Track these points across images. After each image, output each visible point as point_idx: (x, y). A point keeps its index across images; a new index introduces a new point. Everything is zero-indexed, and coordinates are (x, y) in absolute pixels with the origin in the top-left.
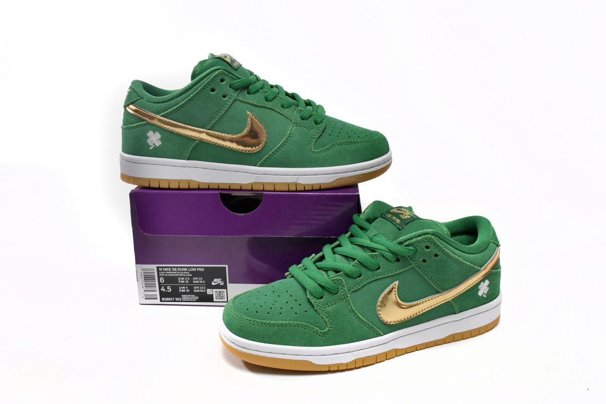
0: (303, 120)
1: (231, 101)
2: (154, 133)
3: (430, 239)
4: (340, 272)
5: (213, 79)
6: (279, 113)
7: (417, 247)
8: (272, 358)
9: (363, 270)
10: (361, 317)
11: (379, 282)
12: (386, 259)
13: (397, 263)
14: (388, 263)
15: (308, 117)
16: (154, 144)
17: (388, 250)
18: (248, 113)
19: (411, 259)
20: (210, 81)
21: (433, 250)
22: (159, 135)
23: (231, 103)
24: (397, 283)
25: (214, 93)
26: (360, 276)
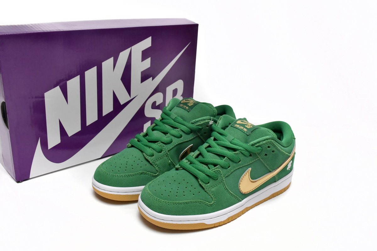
3: (271, 142)
4: (217, 165)
7: (263, 147)
8: (182, 224)
9: (231, 163)
10: (231, 192)
11: (240, 169)
12: (244, 155)
13: (250, 157)
14: (245, 157)
17: (245, 150)
19: (258, 155)
21: (272, 148)
24: (250, 169)
26: (229, 167)
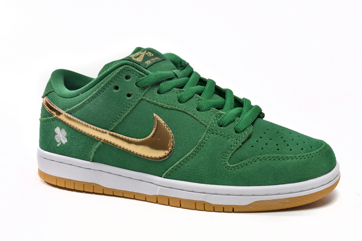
0: (221, 126)
1: (137, 101)
2: (61, 130)
5: (116, 76)
6: (192, 117)
15: (226, 123)
16: (61, 141)
18: (155, 115)
20: (114, 78)
22: (65, 132)
23: (136, 103)
25: (118, 91)
